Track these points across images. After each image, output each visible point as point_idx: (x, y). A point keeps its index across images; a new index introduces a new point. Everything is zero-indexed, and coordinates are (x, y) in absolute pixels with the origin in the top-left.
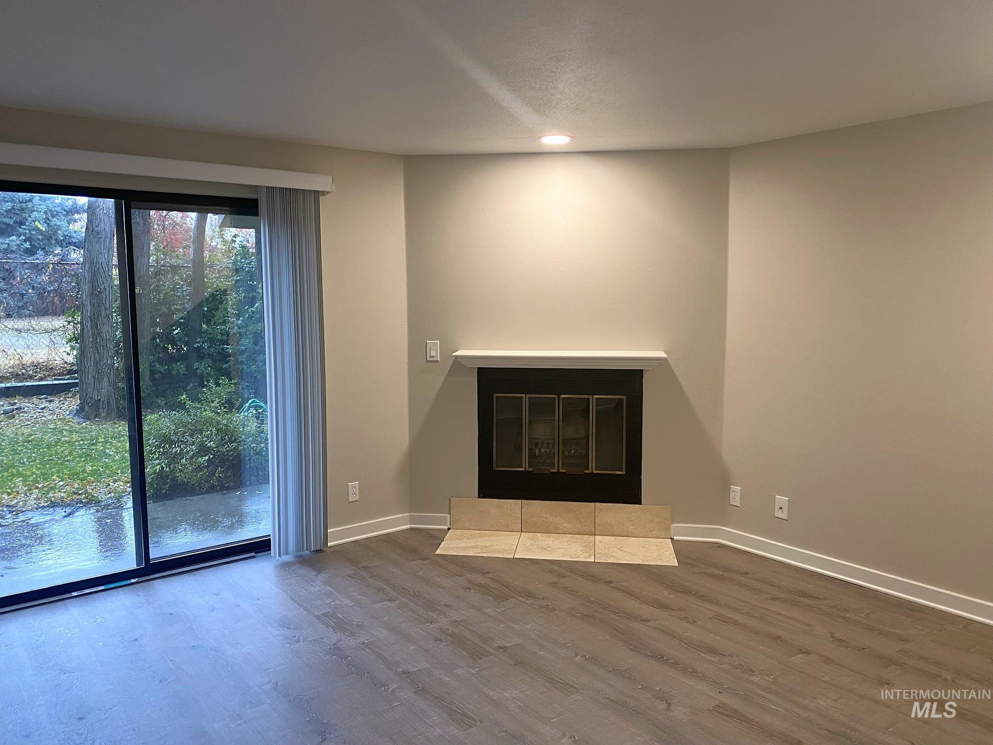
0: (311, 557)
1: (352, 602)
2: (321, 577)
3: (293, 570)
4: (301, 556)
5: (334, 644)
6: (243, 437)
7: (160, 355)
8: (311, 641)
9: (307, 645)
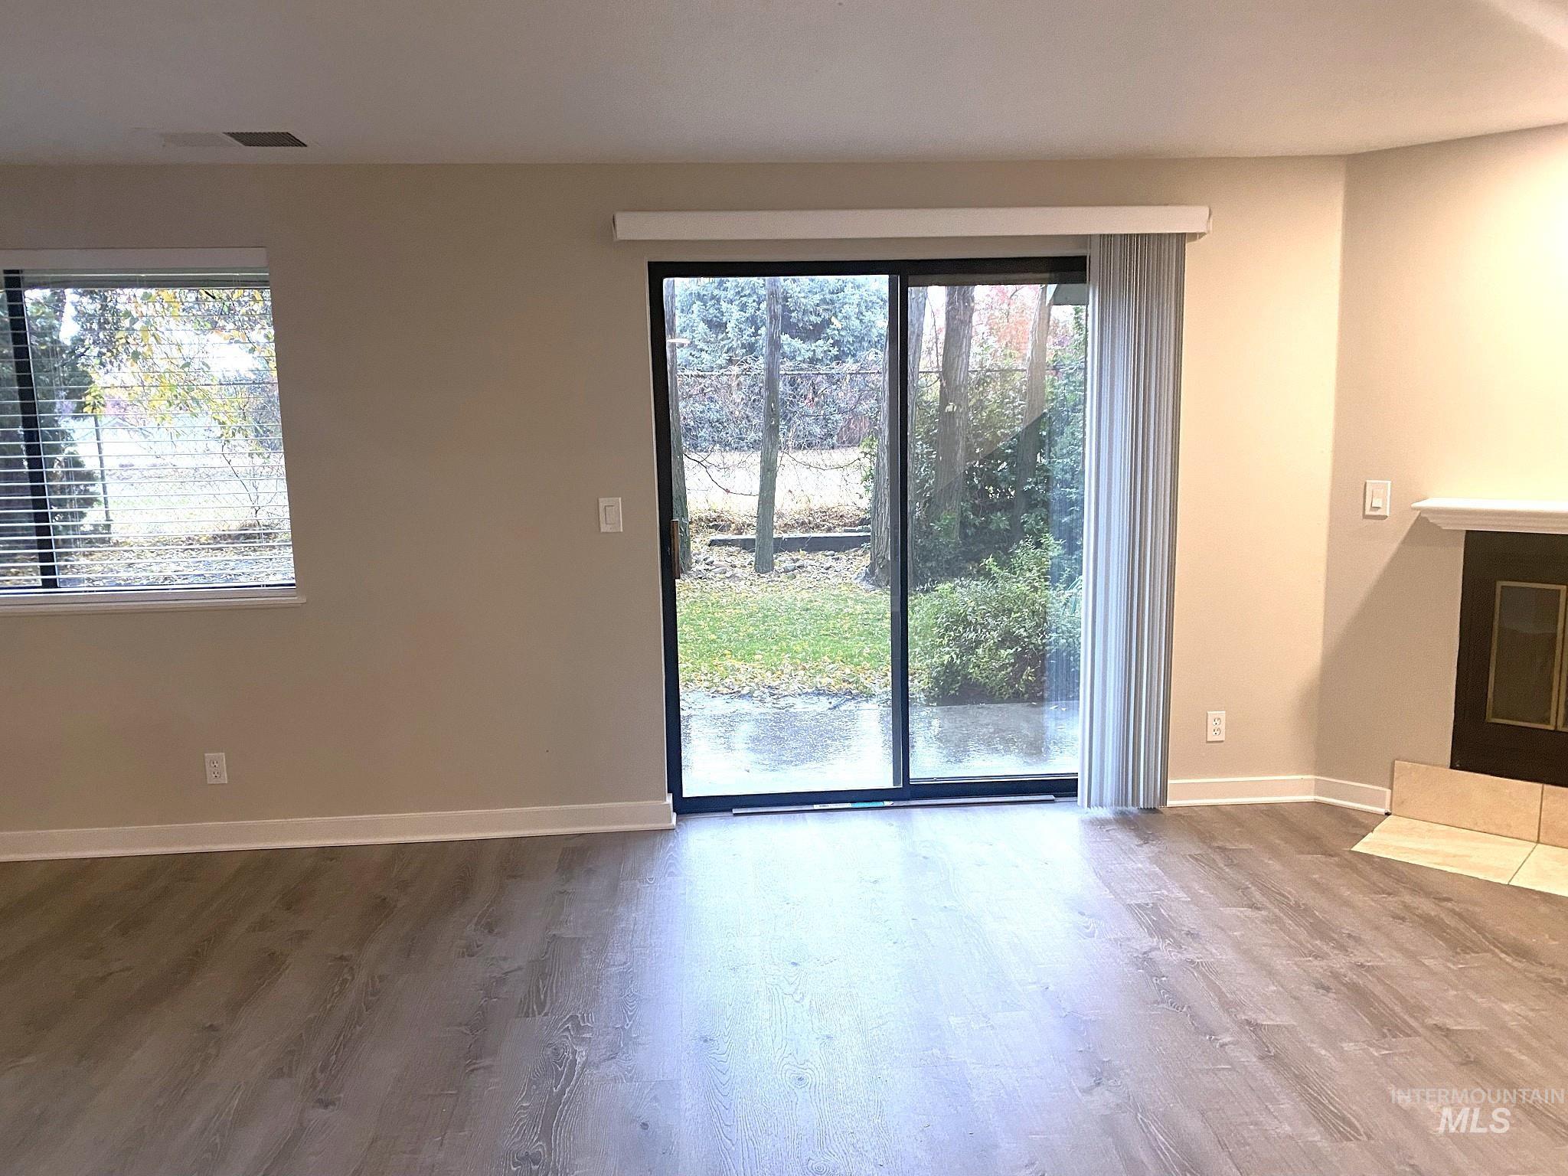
0: (1138, 816)
1: (1189, 897)
2: (1147, 850)
3: (1107, 831)
4: (1122, 813)
5: (1145, 953)
6: (1069, 626)
7: (977, 502)
8: (1110, 940)
9: (1103, 944)
